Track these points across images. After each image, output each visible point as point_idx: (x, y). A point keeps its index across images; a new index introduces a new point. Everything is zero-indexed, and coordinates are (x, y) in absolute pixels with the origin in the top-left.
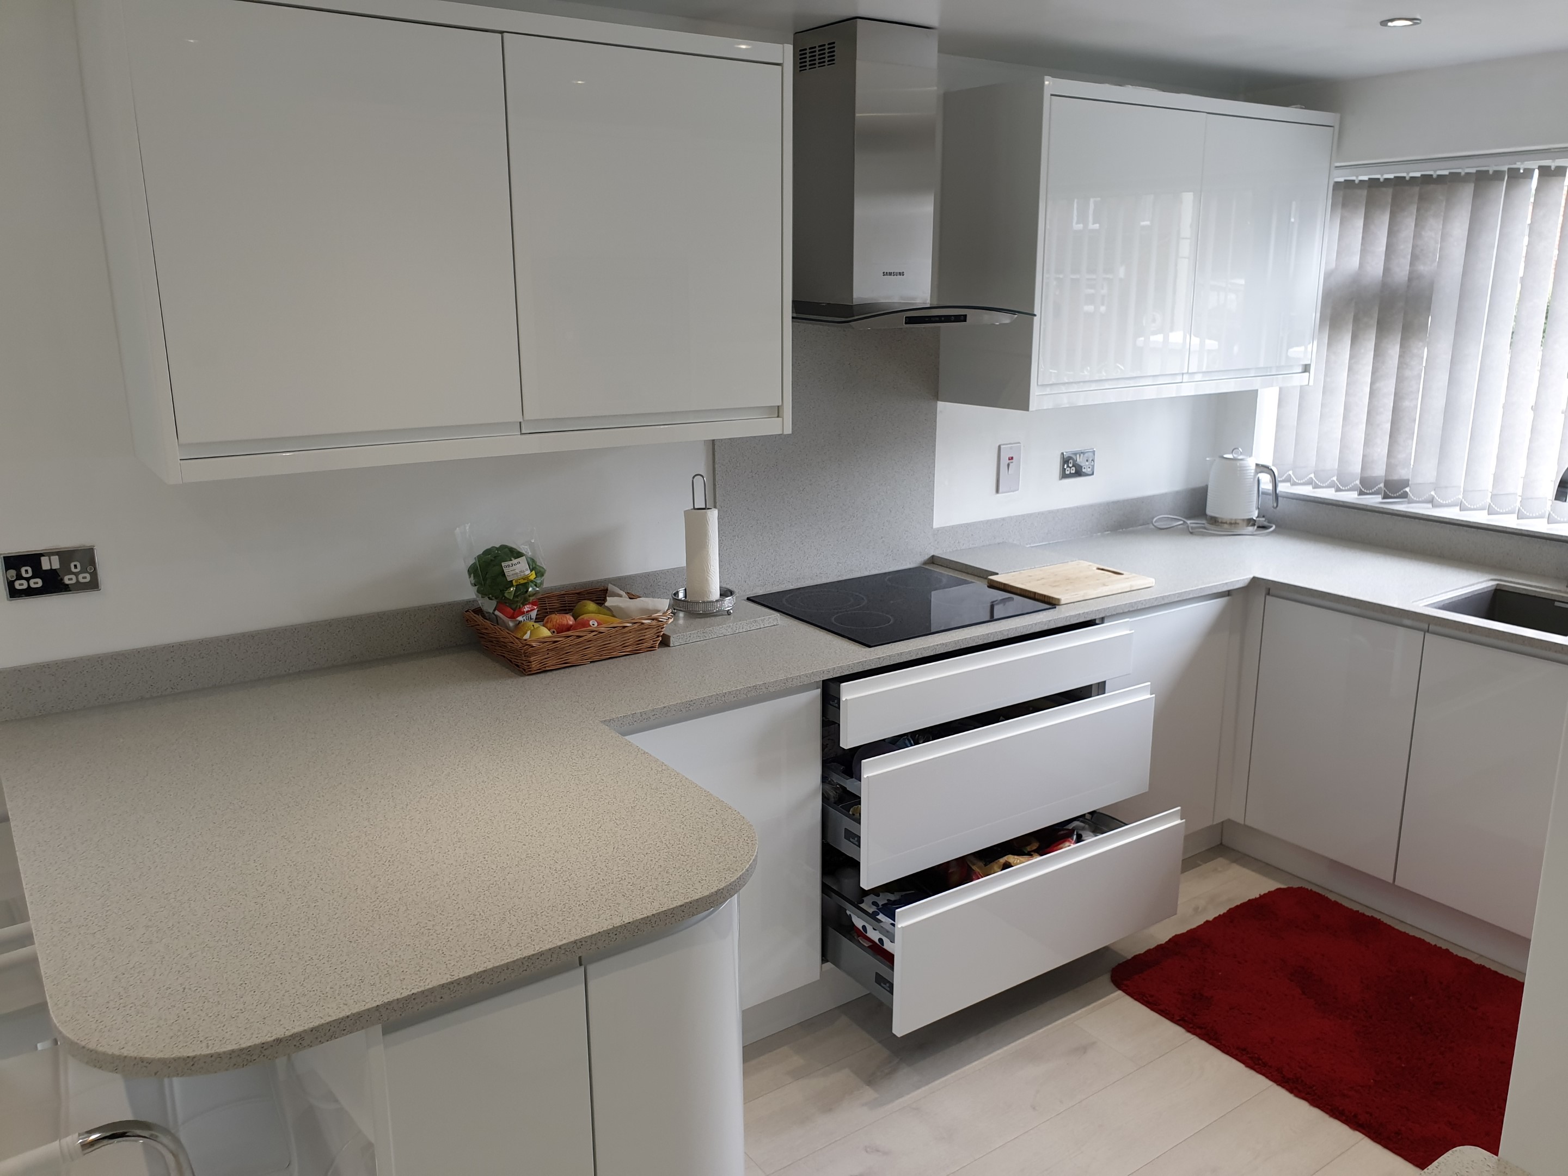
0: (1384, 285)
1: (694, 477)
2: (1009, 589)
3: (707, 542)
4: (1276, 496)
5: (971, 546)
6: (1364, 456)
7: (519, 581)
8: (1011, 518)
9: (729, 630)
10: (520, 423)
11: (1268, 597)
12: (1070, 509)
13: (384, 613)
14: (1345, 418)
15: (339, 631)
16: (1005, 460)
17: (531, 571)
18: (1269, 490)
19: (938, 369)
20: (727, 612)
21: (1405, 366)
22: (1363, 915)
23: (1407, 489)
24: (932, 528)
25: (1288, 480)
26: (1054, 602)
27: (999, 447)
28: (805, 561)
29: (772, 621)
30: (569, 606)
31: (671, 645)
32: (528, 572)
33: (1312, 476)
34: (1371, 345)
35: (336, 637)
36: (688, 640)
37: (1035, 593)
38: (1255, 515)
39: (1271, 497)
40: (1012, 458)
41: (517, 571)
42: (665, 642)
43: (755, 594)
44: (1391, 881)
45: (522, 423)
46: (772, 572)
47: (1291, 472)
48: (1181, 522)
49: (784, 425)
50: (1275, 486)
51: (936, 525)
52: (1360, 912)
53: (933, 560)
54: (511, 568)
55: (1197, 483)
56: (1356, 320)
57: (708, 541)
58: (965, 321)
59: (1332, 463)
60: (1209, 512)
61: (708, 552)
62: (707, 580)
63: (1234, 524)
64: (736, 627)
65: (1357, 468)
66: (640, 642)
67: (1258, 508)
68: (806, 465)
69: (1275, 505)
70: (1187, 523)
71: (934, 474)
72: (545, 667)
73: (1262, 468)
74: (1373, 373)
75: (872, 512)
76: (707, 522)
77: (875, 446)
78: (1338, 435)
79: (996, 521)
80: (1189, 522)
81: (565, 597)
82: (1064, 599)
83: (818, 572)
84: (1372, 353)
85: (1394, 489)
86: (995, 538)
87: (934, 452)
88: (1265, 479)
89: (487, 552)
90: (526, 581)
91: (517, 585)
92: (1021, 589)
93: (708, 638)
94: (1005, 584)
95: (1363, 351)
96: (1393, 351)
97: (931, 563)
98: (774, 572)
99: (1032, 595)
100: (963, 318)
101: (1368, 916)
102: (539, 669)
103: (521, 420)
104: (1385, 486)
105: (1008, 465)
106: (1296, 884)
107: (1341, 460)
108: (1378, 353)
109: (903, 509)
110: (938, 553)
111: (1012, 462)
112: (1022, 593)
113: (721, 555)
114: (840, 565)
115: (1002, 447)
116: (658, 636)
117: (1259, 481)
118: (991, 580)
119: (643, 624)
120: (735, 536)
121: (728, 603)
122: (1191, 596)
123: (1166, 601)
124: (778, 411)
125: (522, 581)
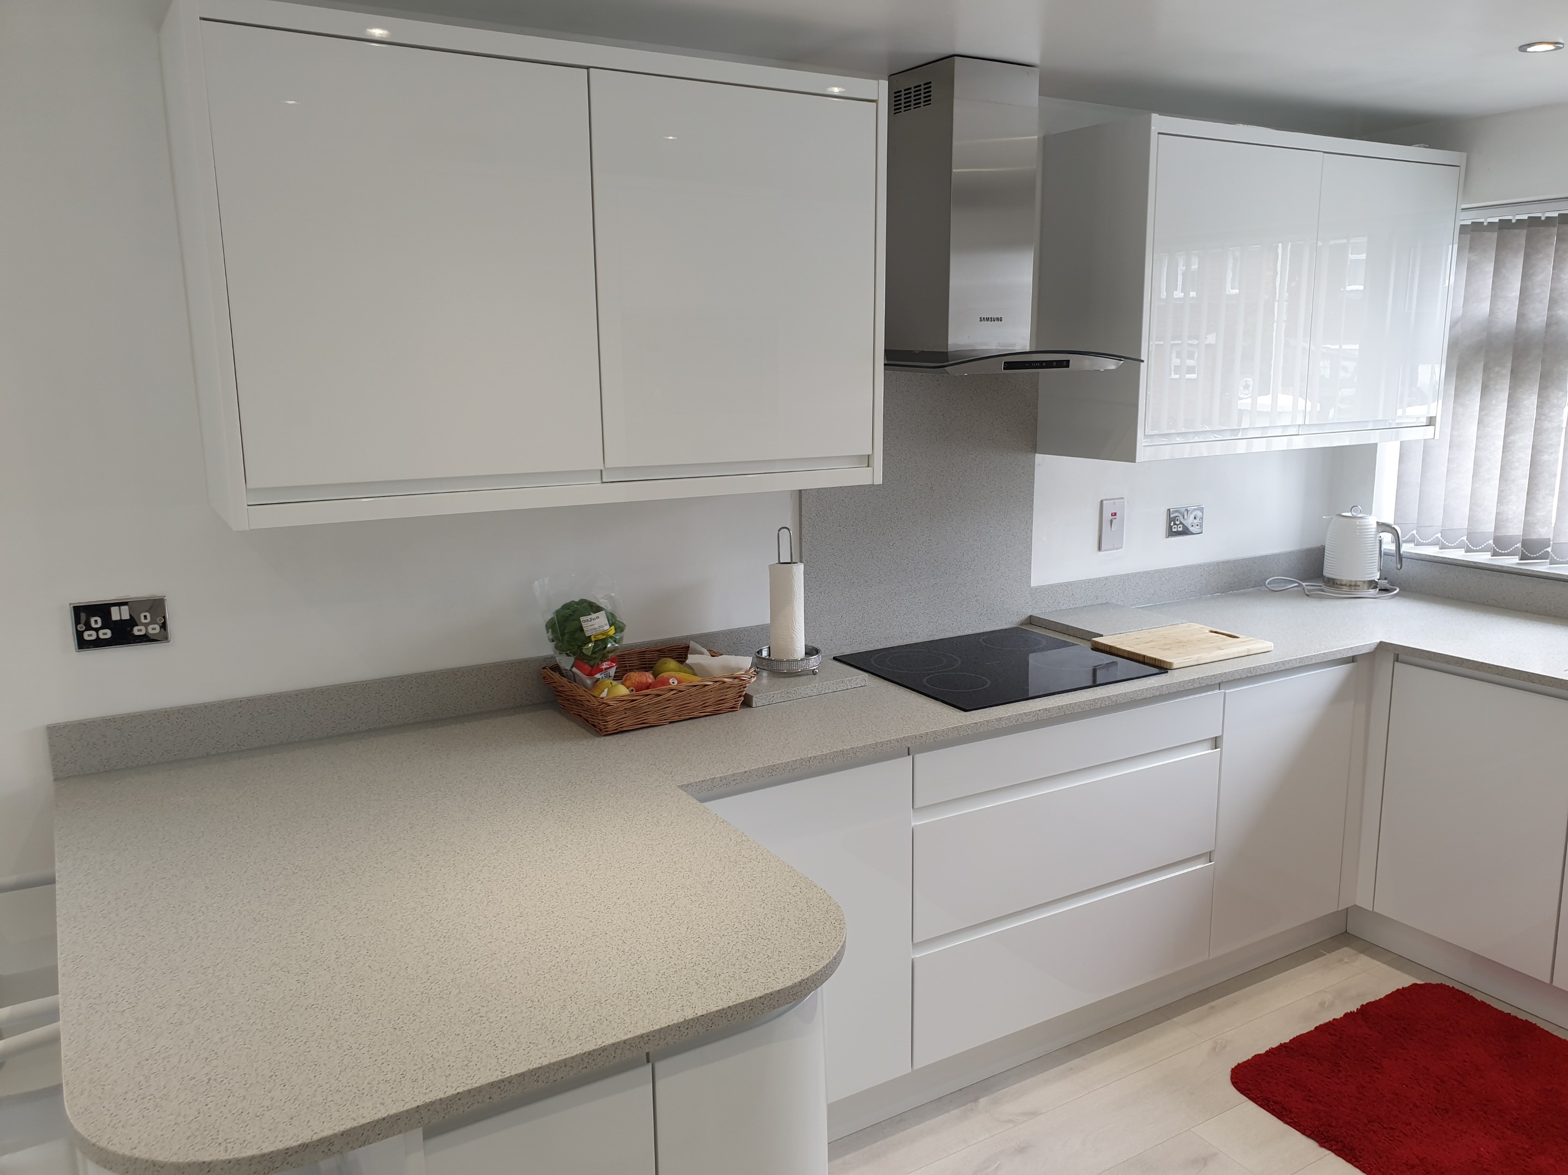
0: (1518, 330)
1: (779, 530)
2: (1116, 652)
3: (792, 598)
4: (1400, 557)
5: (1071, 606)
6: (1498, 514)
7: (598, 636)
8: (1114, 577)
9: (815, 690)
10: (601, 471)
11: (1396, 663)
12: (1178, 568)
13: (459, 669)
14: (1475, 475)
15: (411, 688)
16: (1107, 516)
17: (610, 627)
18: (1391, 550)
19: (1037, 421)
20: (813, 672)
21: (1543, 417)
22: (1516, 1018)
23: (1549, 549)
24: (1030, 586)
25: (1411, 540)
26: (1165, 667)
27: (1102, 502)
28: (895, 619)
29: (860, 682)
30: (649, 664)
31: (754, 705)
32: (607, 627)
33: (1439, 535)
34: (1505, 396)
35: (408, 693)
36: (771, 700)
37: (1144, 656)
38: (1376, 576)
39: (1395, 558)
40: (1115, 514)
41: (596, 626)
42: (747, 702)
43: (842, 653)
44: (1547, 981)
45: (604, 473)
46: (859, 630)
47: (1414, 532)
48: (1297, 584)
49: (874, 475)
50: (1398, 547)
51: (1034, 583)
52: (1512, 1015)
53: (1031, 621)
54: (590, 623)
55: (1312, 543)
56: (1486, 369)
57: (793, 596)
58: (1068, 366)
59: (1461, 522)
60: (1327, 573)
61: (793, 608)
62: (792, 638)
63: (1353, 586)
64: (822, 688)
65: (1490, 528)
66: (721, 701)
67: (1380, 569)
68: (896, 519)
69: (1399, 566)
70: (1302, 585)
71: (1032, 530)
72: (622, 727)
73: (1383, 527)
74: (1506, 426)
75: (965, 569)
76: (793, 576)
78: (1468, 491)
79: (1098, 580)
80: (1304, 584)
81: (645, 654)
82: (1176, 661)
83: (908, 632)
84: (1506, 404)
85: (1530, 549)
86: (1097, 598)
87: (1032, 506)
88: (1387, 537)
89: (566, 607)
90: (604, 637)
91: (595, 641)
92: (1129, 652)
93: (792, 699)
94: (1111, 647)
95: (1494, 402)
96: (1530, 401)
97: (1028, 624)
98: (862, 631)
99: (1141, 659)
100: (1066, 364)
101: (1522, 1020)
102: (616, 729)
103: (602, 468)
104: (1522, 546)
105: (1111, 521)
106: (1435, 980)
107: (1470, 519)
108: (1512, 404)
109: (998, 566)
110: (1036, 613)
111: (1115, 518)
112: (1130, 656)
113: (806, 612)
114: (932, 624)
115: (1104, 502)
116: (740, 696)
117: (1380, 541)
118: (1096, 642)
119: (724, 682)
120: (822, 592)
121: (814, 661)
122: (1314, 662)
123: (1287, 667)
124: (868, 460)
125: (601, 637)
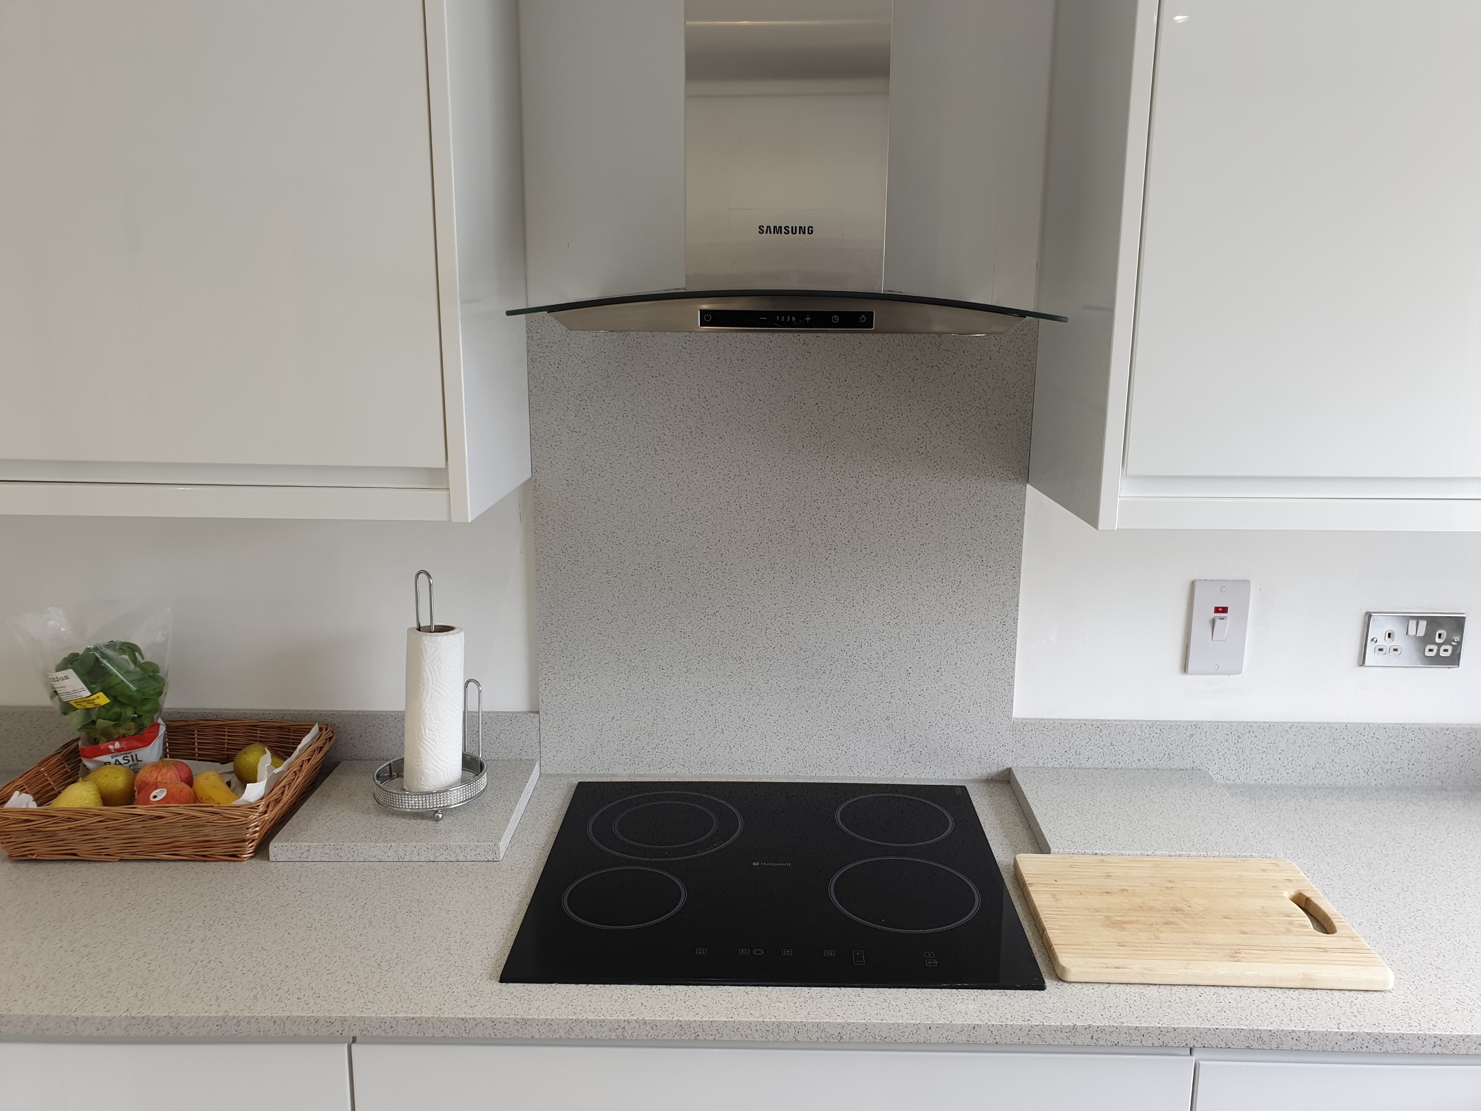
7: (82, 704)
16: (1205, 611)
17: (95, 693)
19: (1030, 424)
24: (1010, 717)
27: (1196, 584)
31: (272, 858)
32: (87, 694)
36: (302, 856)
37: (1043, 931)
40: (1224, 609)
41: (69, 689)
51: (1020, 712)
53: (1006, 777)
54: (60, 684)
77: (874, 554)
79: (1175, 725)
90: (92, 706)
92: (1034, 909)
93: (340, 859)
94: (1022, 886)
109: (938, 674)
110: (1021, 766)
111: (1222, 619)
115: (1199, 585)
124: (444, 478)
125: (88, 705)
